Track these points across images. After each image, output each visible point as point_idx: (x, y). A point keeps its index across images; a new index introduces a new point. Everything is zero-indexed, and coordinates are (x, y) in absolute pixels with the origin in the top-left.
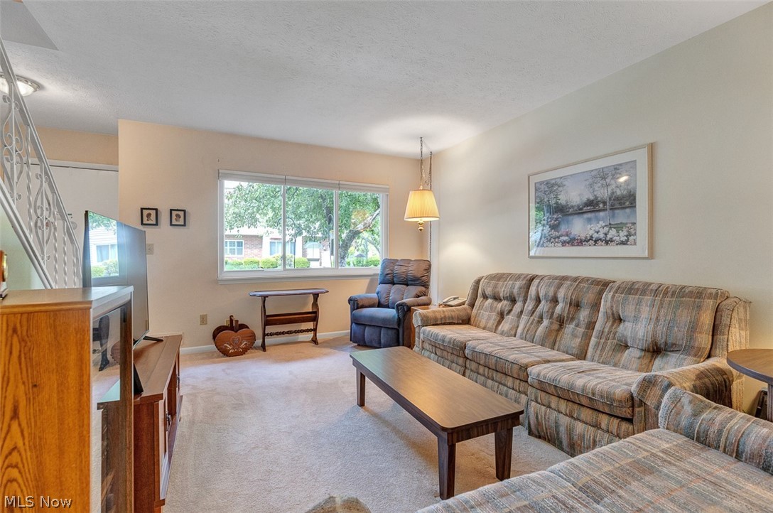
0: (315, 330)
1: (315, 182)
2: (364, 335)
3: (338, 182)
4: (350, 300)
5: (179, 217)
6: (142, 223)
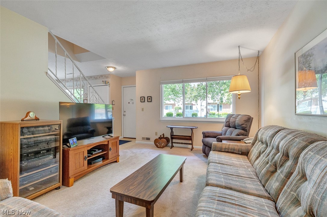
0: (192, 144)
1: (194, 80)
2: (205, 151)
3: (206, 78)
4: (203, 133)
5: (150, 99)
6: (141, 102)
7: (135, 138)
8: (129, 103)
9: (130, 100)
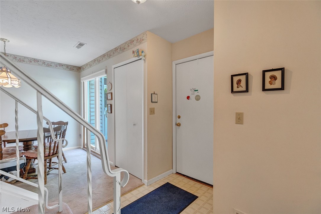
6: (232, 91)
7: (212, 186)
8: (188, 98)
9: (191, 90)
